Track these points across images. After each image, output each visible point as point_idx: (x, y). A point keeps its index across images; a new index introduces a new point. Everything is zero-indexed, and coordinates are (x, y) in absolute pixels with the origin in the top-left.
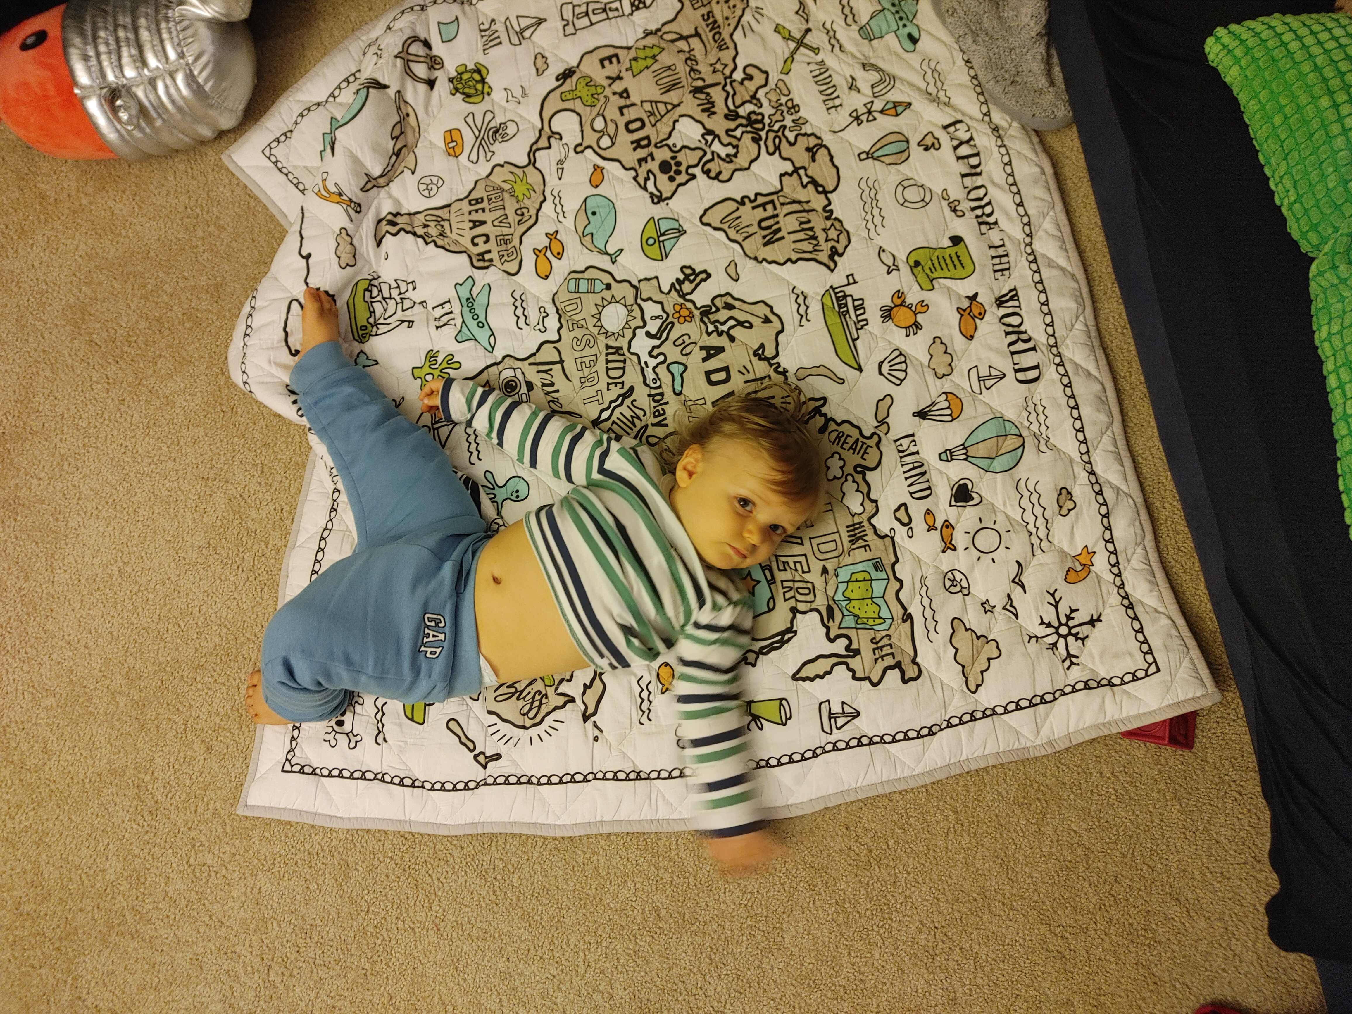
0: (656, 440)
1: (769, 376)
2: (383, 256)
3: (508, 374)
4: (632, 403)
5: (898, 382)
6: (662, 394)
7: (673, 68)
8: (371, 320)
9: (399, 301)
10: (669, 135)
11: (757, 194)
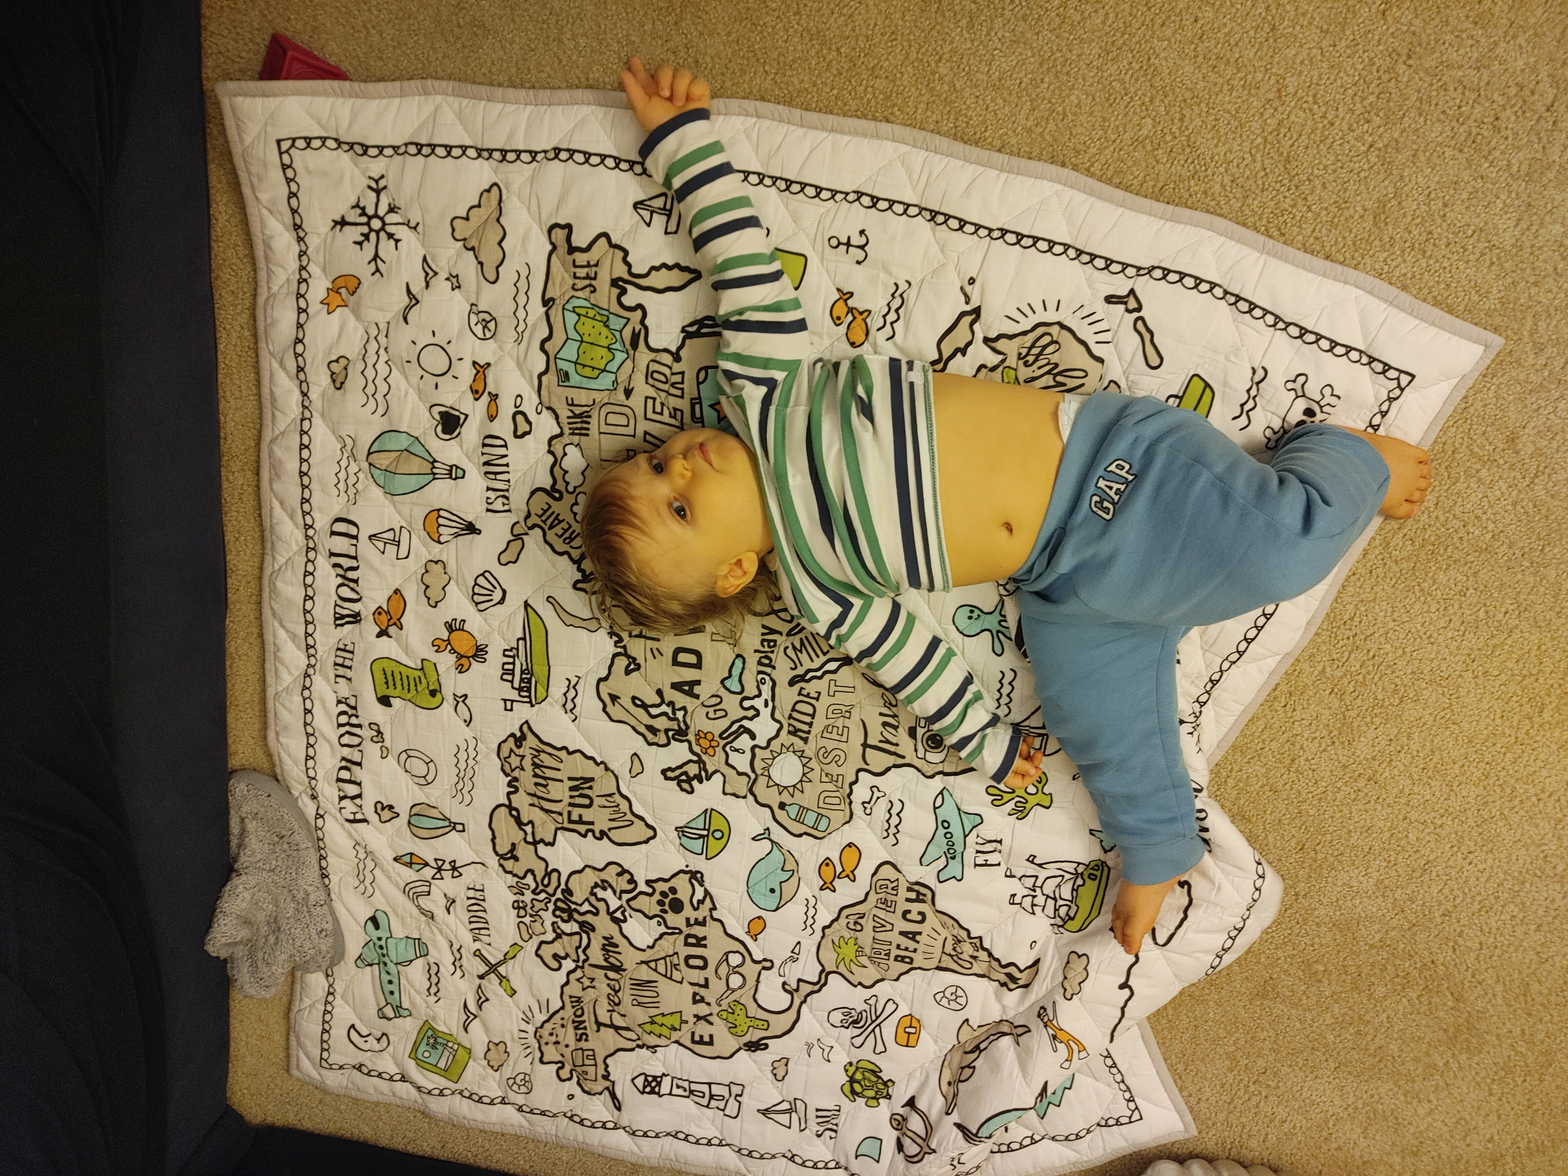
0: (781, 614)
1: (630, 636)
2: (1037, 947)
3: (935, 757)
4: (796, 668)
5: (487, 575)
6: (760, 663)
7: (635, 1002)
8: (1080, 882)
9: (1038, 890)
10: (662, 936)
11: (585, 836)
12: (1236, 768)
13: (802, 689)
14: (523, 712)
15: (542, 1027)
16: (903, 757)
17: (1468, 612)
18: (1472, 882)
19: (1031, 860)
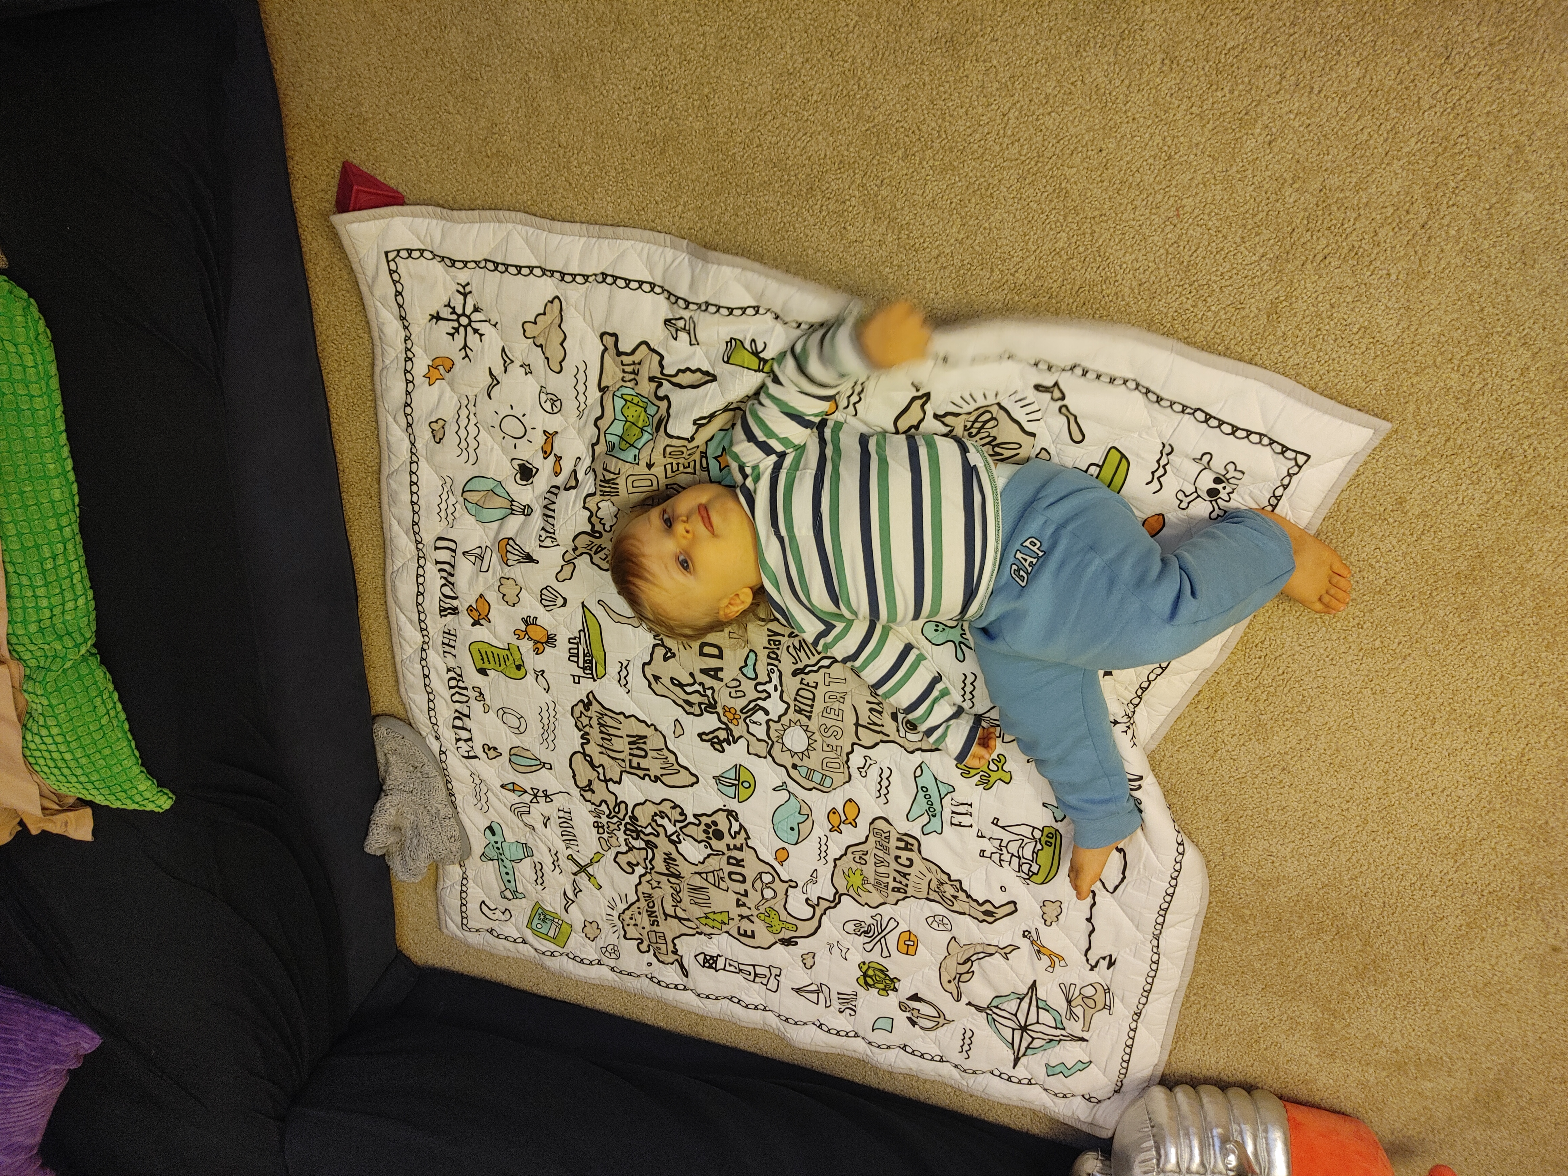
3: (913, 737)
4: (797, 663)
5: (549, 588)
6: (769, 657)
7: (692, 902)
8: (1038, 845)
9: (1004, 849)
10: (709, 856)
11: (643, 778)
12: (1168, 754)
13: (802, 679)
14: (587, 685)
15: (623, 913)
16: (888, 736)
18: (1376, 854)
19: (995, 822)
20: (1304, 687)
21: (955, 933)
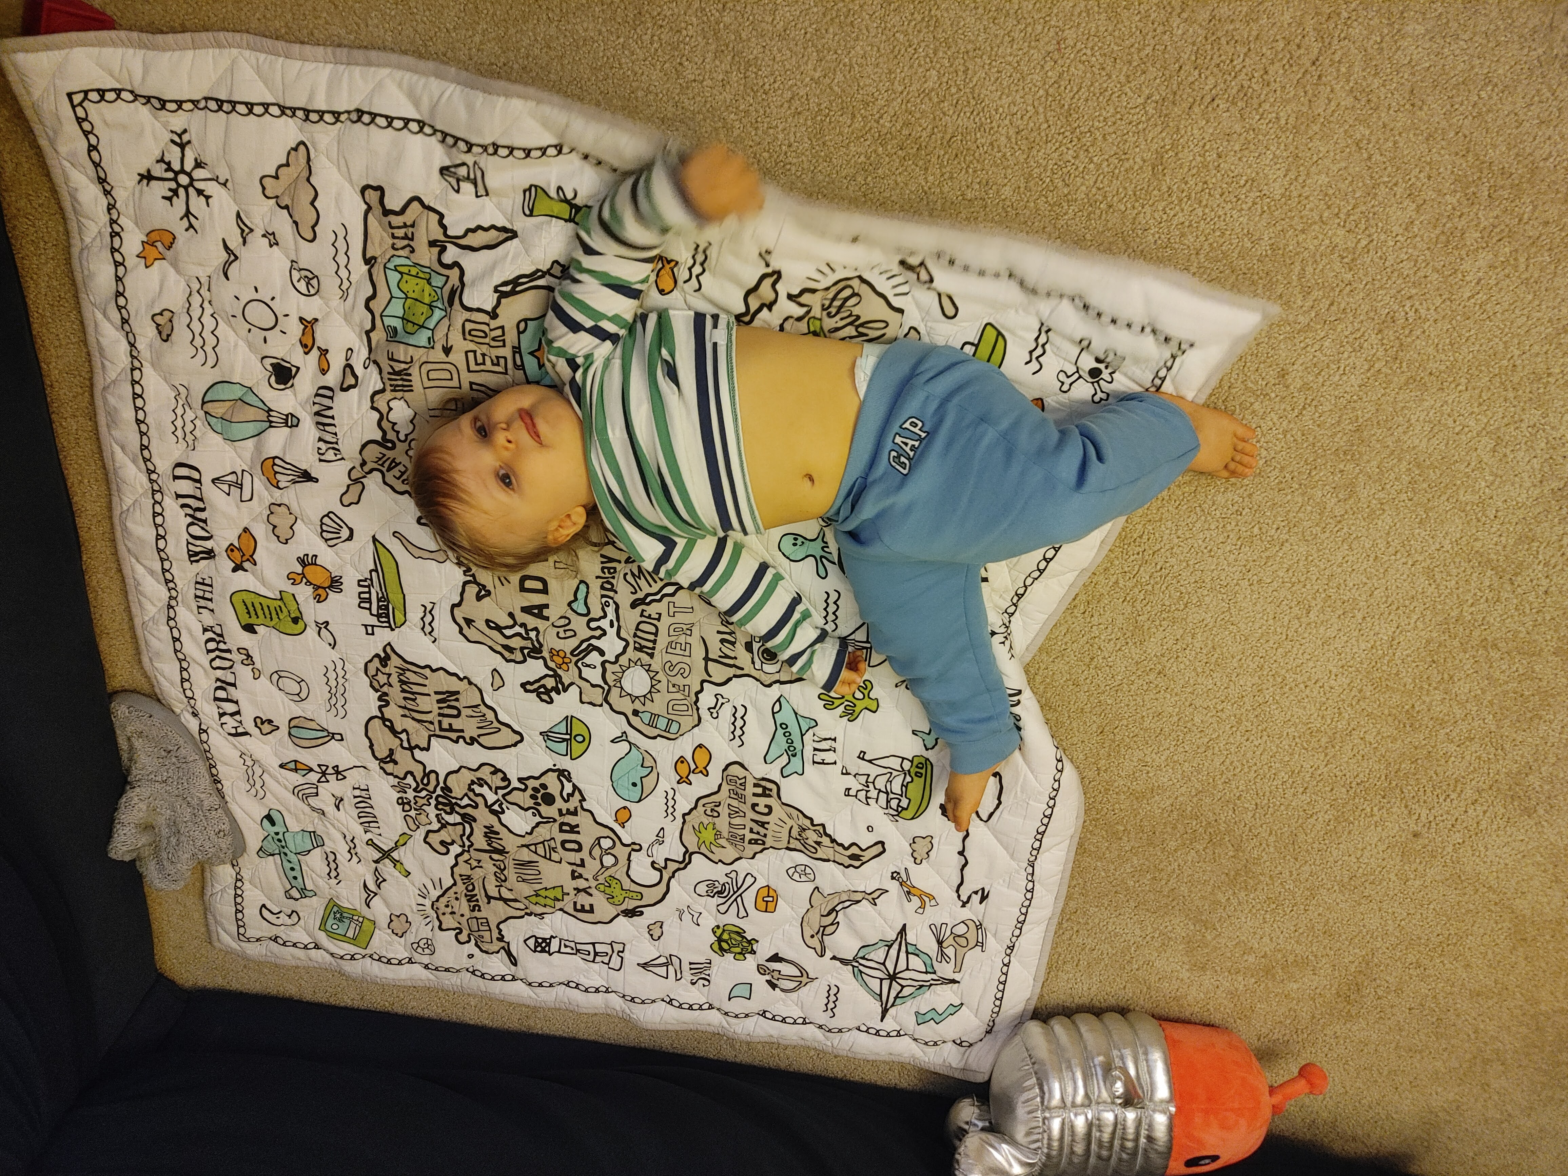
3: (771, 668)
4: (636, 592)
6: (602, 588)
7: (520, 879)
9: (871, 785)
10: (538, 824)
11: (457, 742)
12: (1043, 666)
13: (643, 611)
14: (383, 635)
15: (437, 900)
16: (742, 669)
17: (1244, 529)
18: (1249, 755)
19: (862, 756)
20: (1182, 582)
21: (818, 882)
